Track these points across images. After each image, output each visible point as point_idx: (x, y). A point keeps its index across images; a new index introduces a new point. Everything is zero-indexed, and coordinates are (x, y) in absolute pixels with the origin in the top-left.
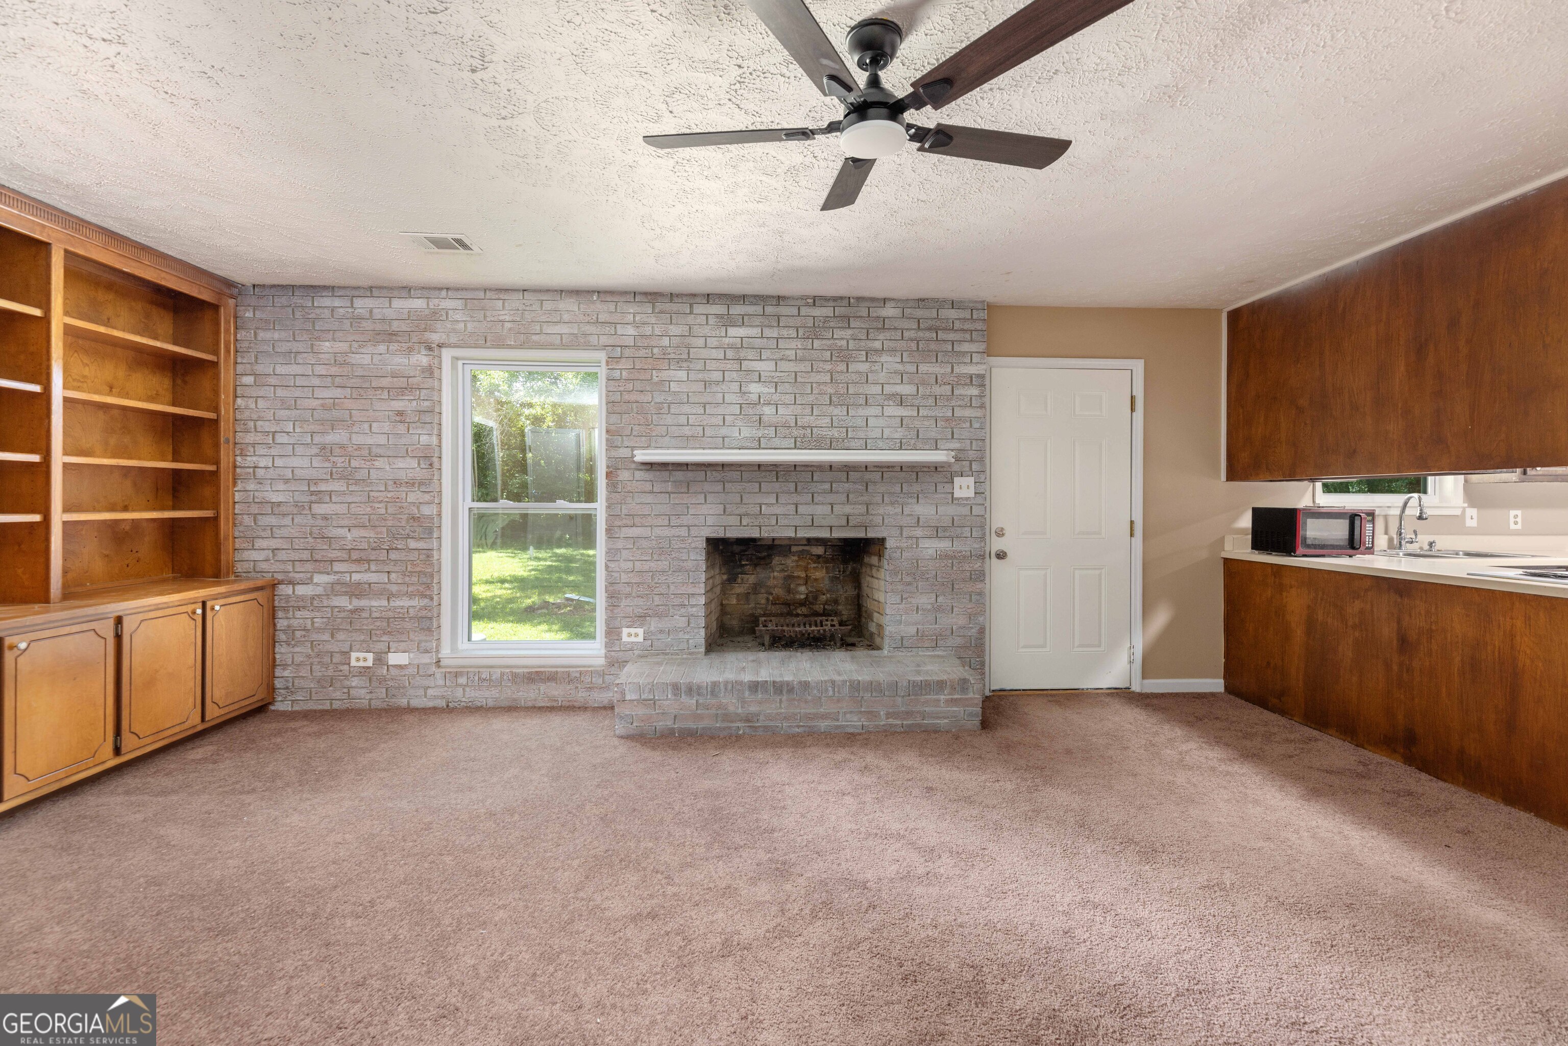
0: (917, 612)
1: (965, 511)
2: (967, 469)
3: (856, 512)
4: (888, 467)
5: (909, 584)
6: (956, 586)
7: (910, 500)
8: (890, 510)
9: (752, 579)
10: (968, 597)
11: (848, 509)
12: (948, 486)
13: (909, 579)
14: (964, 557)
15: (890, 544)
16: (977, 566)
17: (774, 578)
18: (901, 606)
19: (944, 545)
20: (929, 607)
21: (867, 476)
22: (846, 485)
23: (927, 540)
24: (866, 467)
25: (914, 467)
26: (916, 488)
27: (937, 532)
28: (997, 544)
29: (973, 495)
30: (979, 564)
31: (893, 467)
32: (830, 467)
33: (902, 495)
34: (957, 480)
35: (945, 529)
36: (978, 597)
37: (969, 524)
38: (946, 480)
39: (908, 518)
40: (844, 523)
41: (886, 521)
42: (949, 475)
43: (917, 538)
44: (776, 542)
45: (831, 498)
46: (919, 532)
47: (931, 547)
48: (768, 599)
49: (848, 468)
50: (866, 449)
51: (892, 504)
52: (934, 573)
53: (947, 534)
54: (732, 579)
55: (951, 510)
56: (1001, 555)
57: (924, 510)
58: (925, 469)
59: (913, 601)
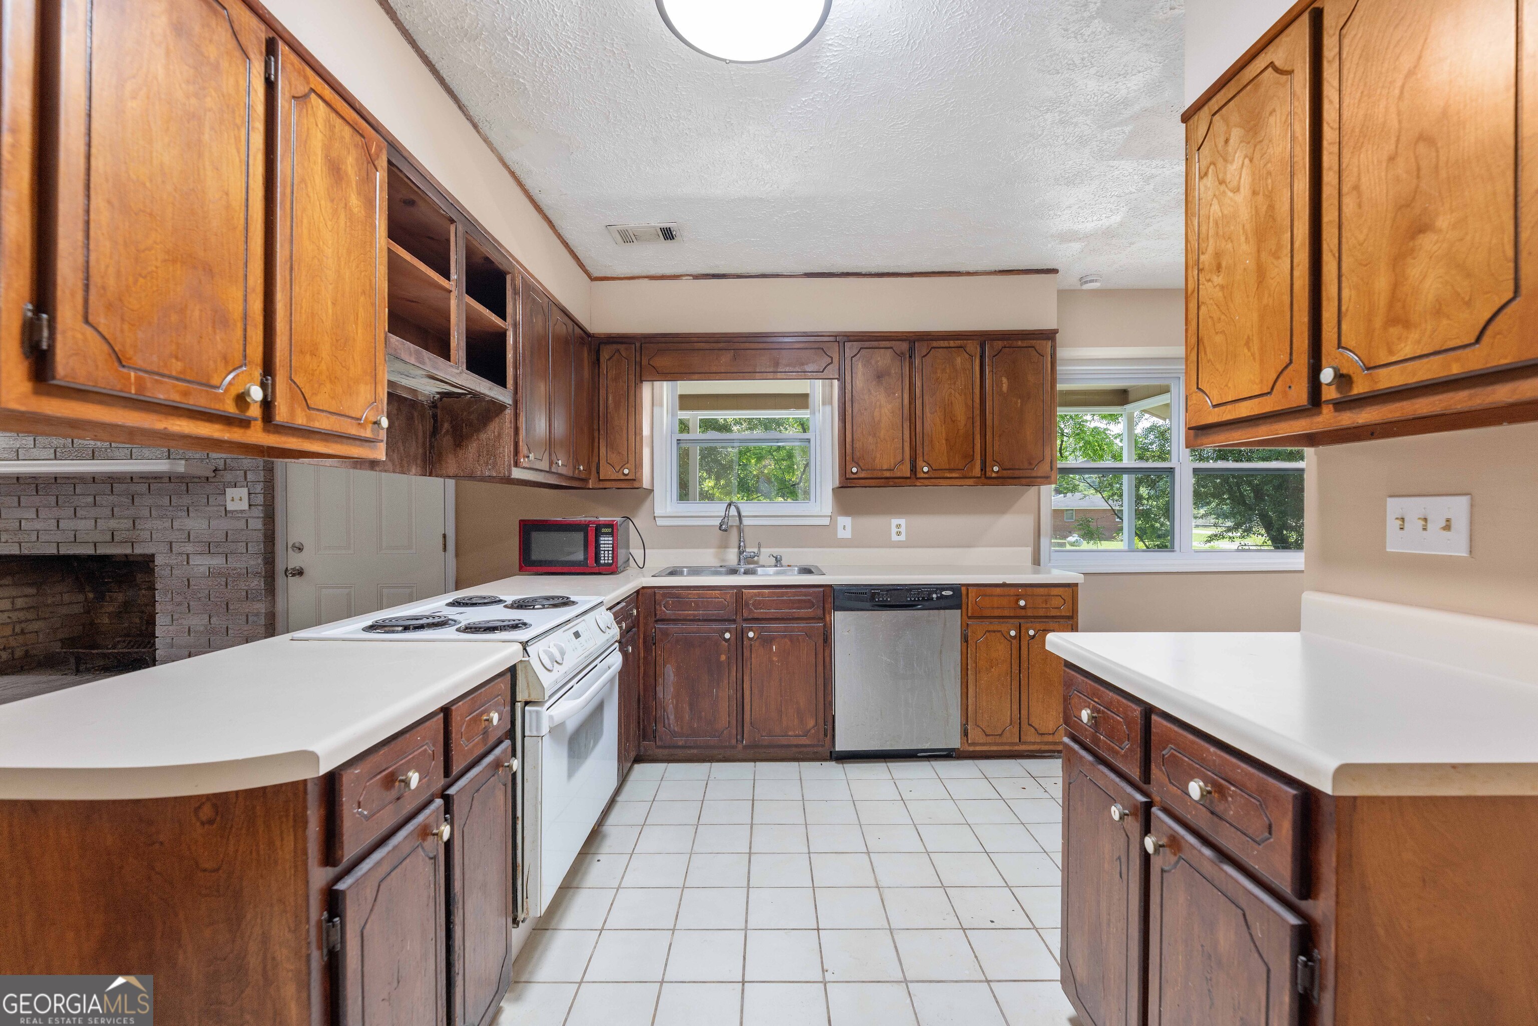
0: (189, 634)
1: (241, 524)
2: (242, 479)
3: (122, 526)
4: (156, 478)
5: (179, 604)
6: (231, 607)
7: (180, 514)
8: (158, 524)
10: (244, 618)
11: (113, 524)
12: (220, 498)
13: (178, 598)
14: (239, 574)
15: (159, 560)
16: (253, 585)
17: (143, 595)
18: (171, 628)
19: (217, 561)
20: (202, 629)
21: (134, 488)
22: (111, 498)
23: (199, 557)
24: (132, 478)
25: (183, 477)
26: (186, 500)
27: (209, 548)
28: (295, 561)
29: (246, 507)
30: (256, 583)
31: (161, 478)
32: (94, 479)
33: (171, 508)
34: (229, 491)
35: (218, 544)
36: (255, 619)
37: (244, 538)
38: (218, 492)
39: (177, 533)
40: (109, 538)
41: (154, 536)
42: (221, 487)
43: (188, 555)
45: (94, 512)
46: (189, 548)
47: (202, 564)
48: (141, 618)
49: (112, 480)
50: (131, 458)
51: (161, 517)
52: (207, 592)
53: (221, 551)
55: (225, 524)
56: (300, 573)
57: (196, 524)
58: (197, 480)
59: (185, 622)
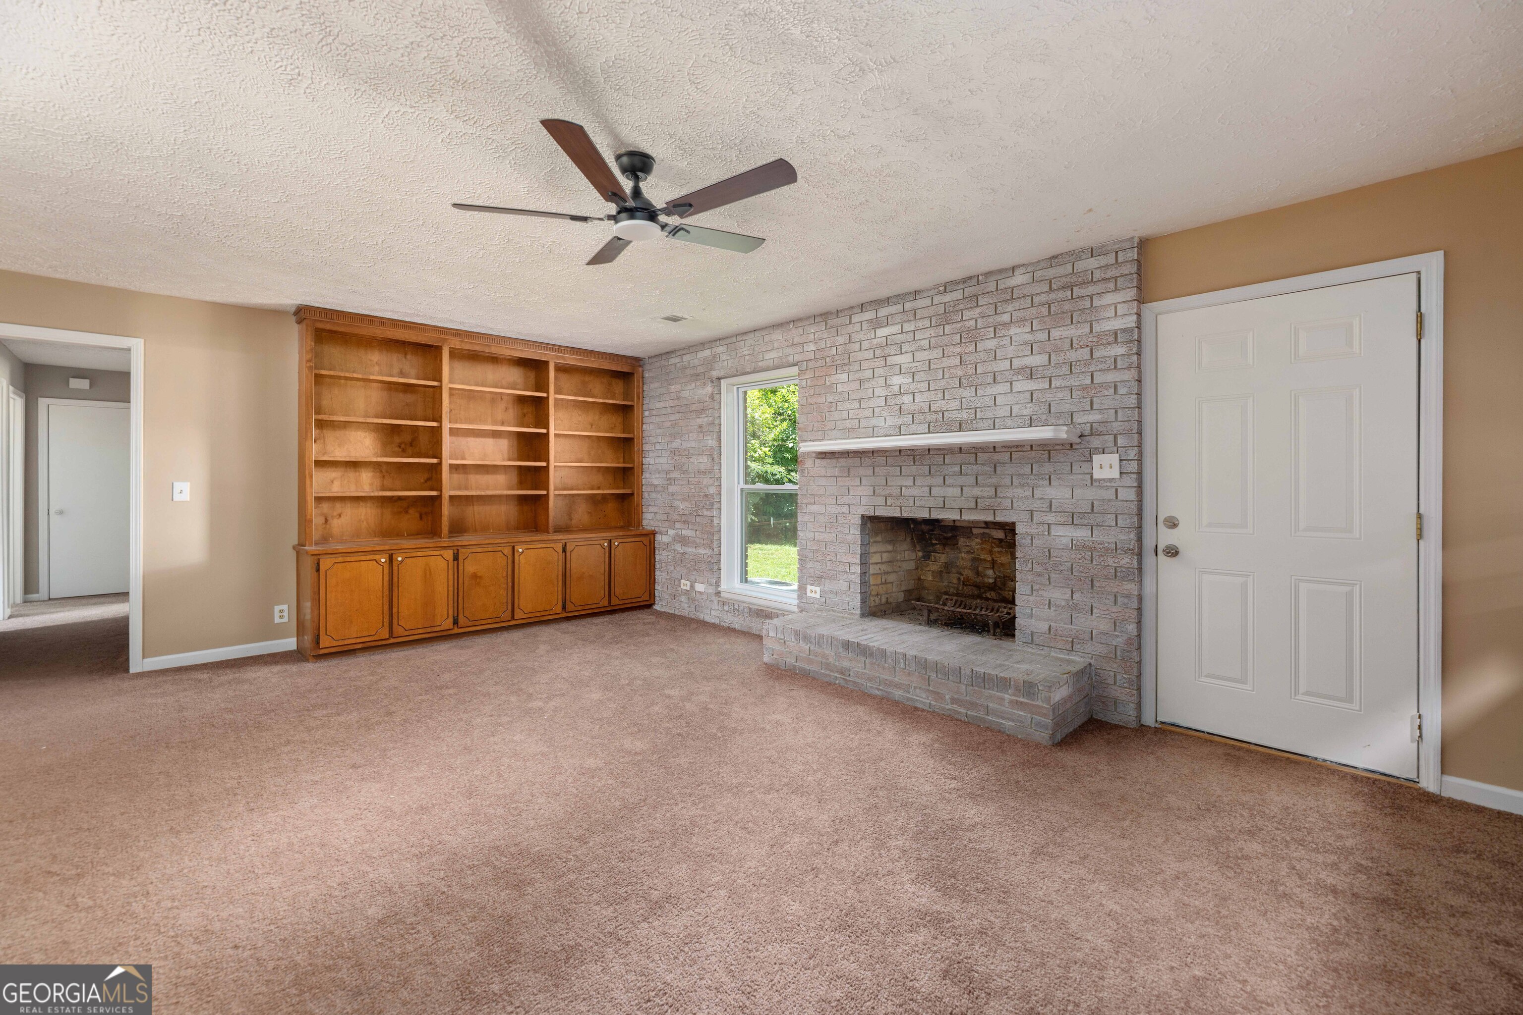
0: (1049, 607)
1: (1110, 494)
2: (1111, 444)
3: (985, 494)
4: (1017, 447)
5: (1040, 575)
6: (1096, 584)
7: (1041, 482)
8: (1019, 492)
9: (943, 558)
10: (1112, 598)
11: (977, 491)
12: (1085, 467)
13: (1038, 569)
14: (1107, 550)
15: (1019, 529)
16: (1124, 562)
17: (963, 559)
18: (1031, 598)
19: (1082, 534)
20: (1063, 603)
21: (996, 457)
22: (975, 467)
23: (1061, 527)
24: (994, 448)
25: (1045, 445)
26: (1048, 468)
27: (1073, 519)
28: (1167, 537)
29: (1117, 475)
30: (1127, 560)
31: (1022, 446)
32: (960, 449)
33: (1032, 477)
34: (1096, 458)
35: (1082, 515)
36: (1126, 601)
37: (1113, 510)
38: (1083, 459)
39: (1039, 502)
40: (973, 505)
41: (1015, 505)
42: (1087, 453)
43: (1049, 525)
44: (957, 524)
45: (961, 480)
46: (1051, 518)
47: (1064, 535)
48: (959, 579)
49: (976, 450)
50: (994, 428)
51: (1022, 486)
52: (1069, 565)
53: (1086, 522)
54: (927, 557)
55: (1091, 494)
56: (1173, 552)
57: (1058, 493)
58: (1058, 447)
59: (1045, 594)
